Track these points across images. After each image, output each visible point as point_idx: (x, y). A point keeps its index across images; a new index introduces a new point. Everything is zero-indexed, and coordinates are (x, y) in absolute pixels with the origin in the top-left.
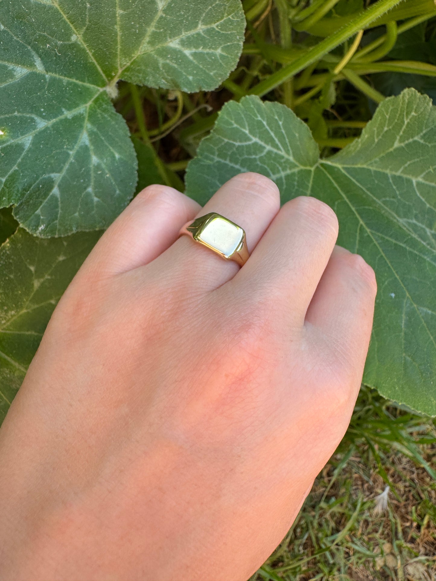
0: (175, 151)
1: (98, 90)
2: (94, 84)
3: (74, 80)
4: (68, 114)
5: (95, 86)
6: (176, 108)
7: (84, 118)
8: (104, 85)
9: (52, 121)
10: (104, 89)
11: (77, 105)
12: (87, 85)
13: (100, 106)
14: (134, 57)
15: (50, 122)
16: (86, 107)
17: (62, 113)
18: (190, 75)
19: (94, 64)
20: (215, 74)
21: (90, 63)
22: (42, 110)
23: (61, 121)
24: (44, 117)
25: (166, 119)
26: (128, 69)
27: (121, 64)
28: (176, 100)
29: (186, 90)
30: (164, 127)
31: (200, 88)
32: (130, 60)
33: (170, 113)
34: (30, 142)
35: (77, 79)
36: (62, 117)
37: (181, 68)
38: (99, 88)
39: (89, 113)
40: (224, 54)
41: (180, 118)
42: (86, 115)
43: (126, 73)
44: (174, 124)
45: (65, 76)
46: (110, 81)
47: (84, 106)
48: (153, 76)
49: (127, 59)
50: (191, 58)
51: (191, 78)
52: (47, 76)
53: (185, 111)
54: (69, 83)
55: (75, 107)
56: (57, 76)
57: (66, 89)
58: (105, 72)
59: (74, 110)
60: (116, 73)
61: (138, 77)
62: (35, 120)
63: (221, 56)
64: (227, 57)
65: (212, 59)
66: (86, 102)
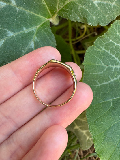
0: (80, 47)
1: (46, 20)
2: (44, 16)
3: (33, 13)
4: (26, 30)
5: (44, 17)
6: (83, 32)
7: (34, 33)
8: (49, 17)
9: (16, 33)
10: (49, 19)
11: (32, 26)
12: (40, 16)
13: (44, 27)
14: (66, 3)
15: (15, 34)
16: (37, 27)
17: (23, 29)
18: (94, 15)
19: (45, 5)
20: (108, 17)
21: (43, 4)
22: (12, 27)
23: (21, 34)
24: (12, 31)
25: (79, 35)
26: (62, 10)
27: (59, 7)
28: (84, 29)
29: (90, 24)
30: (78, 38)
31: (98, 24)
32: (63, 4)
33: (81, 33)
34: (2, 43)
35: (34, 12)
36: (22, 32)
37: (90, 11)
38: (46, 19)
39: (37, 31)
40: (116, 5)
41: (84, 36)
42: (35, 32)
43: (61, 12)
44: (82, 38)
45: (28, 9)
46: (53, 16)
47: (36, 27)
48: (74, 15)
49: (62, 4)
50: (97, 6)
51: (94, 17)
52: (17, 9)
53: (86, 34)
54: (29, 14)
55: (31, 27)
56: (23, 10)
57: (27, 17)
58: (50, 10)
59: (30, 28)
60: (56, 11)
61: (66, 14)
62: (7, 32)
63: (114, 6)
64: (118, 7)
65: (108, 8)
66: (37, 25)
